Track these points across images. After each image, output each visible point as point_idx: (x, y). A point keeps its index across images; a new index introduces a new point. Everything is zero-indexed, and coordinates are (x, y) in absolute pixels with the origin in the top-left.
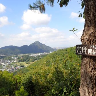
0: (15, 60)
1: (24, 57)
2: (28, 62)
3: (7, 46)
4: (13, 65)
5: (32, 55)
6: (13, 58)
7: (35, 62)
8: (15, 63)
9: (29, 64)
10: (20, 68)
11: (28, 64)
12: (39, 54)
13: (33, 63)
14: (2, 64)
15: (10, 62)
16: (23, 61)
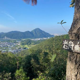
0: (19, 43)
1: (27, 41)
2: (29, 45)
3: (13, 31)
4: (17, 47)
5: (33, 40)
6: (17, 41)
7: (35, 45)
8: (19, 45)
9: (31, 47)
10: (22, 50)
11: (29, 47)
12: (39, 39)
13: (34, 46)
14: (9, 45)
15: (14, 44)
16: (26, 44)
